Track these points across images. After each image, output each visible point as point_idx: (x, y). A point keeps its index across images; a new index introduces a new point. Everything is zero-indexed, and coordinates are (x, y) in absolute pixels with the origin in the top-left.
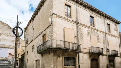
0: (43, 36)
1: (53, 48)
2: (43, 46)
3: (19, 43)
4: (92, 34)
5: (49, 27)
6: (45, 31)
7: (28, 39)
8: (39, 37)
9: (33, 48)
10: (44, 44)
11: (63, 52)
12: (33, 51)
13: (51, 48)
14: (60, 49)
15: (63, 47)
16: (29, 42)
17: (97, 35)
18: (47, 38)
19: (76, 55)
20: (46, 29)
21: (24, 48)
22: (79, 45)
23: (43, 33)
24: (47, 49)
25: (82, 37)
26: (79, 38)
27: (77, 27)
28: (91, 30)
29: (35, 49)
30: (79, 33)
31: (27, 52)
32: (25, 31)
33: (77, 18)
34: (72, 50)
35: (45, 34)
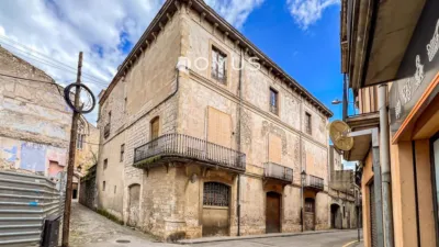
0: (152, 122)
2: (150, 147)
3: (82, 133)
4: (272, 132)
5: (169, 100)
6: (157, 109)
7: (108, 125)
8: (141, 122)
9: (122, 152)
10: (153, 142)
11: (202, 168)
12: (121, 161)
14: (195, 160)
15: (203, 156)
16: (112, 134)
17: (282, 135)
18: (163, 127)
19: (233, 179)
20: (161, 104)
21: (95, 149)
22: (240, 156)
23: (152, 113)
25: (250, 138)
26: (242, 137)
27: (239, 110)
28: (269, 122)
29: (129, 155)
30: (242, 127)
31: (106, 161)
32: (101, 103)
33: (239, 88)
34: (223, 167)
35: (157, 118)
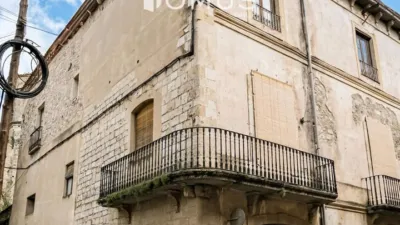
0: (136, 113)
4: (370, 114)
5: (175, 67)
6: (148, 87)
7: (38, 130)
8: (109, 116)
9: (69, 178)
12: (67, 195)
13: (195, 173)
16: (47, 144)
18: (163, 119)
19: (311, 216)
20: (156, 75)
23: (135, 95)
24: (172, 178)
25: (332, 128)
26: (319, 129)
27: (308, 76)
28: (364, 96)
29: (90, 181)
30: (316, 108)
31: (32, 199)
35: (149, 103)
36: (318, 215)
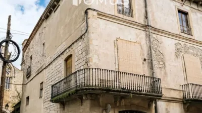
0: (66, 60)
1: (89, 89)
2: (65, 83)
3: (9, 76)
4: (186, 52)
6: (70, 49)
7: (30, 67)
8: (56, 61)
9: (41, 89)
10: (68, 78)
11: (115, 97)
12: (41, 97)
13: (86, 89)
14: (108, 90)
15: (116, 85)
16: (33, 74)
17: (199, 54)
18: (76, 64)
19: (150, 106)
20: (73, 44)
21: (19, 88)
22: (155, 81)
23: (66, 52)
24: (77, 91)
25: (163, 61)
26: (155, 63)
28: (182, 43)
29: (48, 92)
30: (153, 52)
31: (28, 98)
32: (24, 50)
33: (146, 17)
34: (137, 94)
35: (70, 56)
36: (154, 105)
